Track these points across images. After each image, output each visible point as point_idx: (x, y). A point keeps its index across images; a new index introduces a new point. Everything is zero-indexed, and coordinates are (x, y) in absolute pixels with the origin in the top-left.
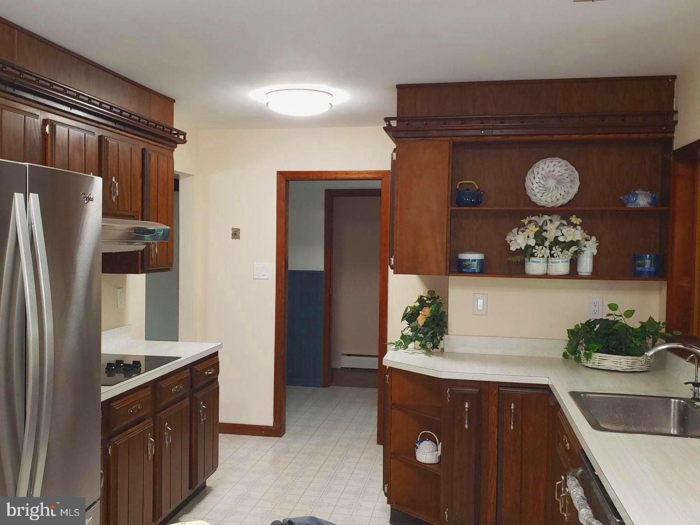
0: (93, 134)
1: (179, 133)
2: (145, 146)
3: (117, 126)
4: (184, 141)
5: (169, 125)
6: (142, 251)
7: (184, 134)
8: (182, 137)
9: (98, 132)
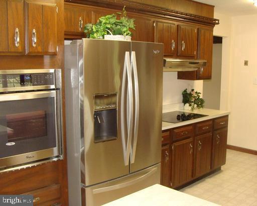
0: (174, 24)
1: (215, 20)
2: (199, 27)
3: (185, 20)
4: (218, 23)
5: (211, 17)
6: (197, 71)
7: (218, 20)
8: (217, 22)
9: (176, 23)
